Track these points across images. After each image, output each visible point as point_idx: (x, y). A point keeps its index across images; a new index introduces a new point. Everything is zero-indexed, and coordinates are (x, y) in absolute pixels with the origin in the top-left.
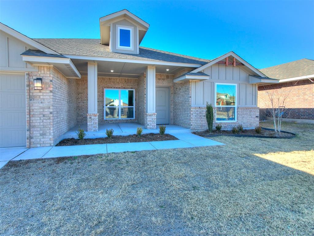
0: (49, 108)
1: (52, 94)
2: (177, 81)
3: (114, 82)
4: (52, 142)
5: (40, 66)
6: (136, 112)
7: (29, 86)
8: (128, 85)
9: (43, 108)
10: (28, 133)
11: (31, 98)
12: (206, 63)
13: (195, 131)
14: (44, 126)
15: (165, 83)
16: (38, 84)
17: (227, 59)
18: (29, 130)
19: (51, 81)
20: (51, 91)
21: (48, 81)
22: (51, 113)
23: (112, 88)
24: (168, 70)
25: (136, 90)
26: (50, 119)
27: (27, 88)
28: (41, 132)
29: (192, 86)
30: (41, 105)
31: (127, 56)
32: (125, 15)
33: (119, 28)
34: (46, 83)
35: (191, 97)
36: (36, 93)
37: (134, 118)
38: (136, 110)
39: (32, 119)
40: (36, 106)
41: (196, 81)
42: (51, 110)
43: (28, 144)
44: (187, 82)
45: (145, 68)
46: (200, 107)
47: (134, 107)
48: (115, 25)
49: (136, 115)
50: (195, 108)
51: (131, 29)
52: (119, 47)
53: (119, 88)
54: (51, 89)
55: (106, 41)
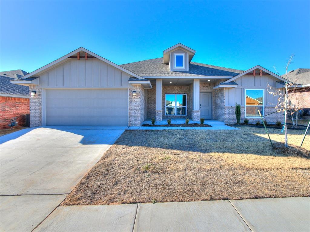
0: (139, 106)
1: (140, 99)
2: (215, 88)
3: (172, 89)
4: (140, 124)
5: (135, 85)
6: (187, 110)
7: (130, 95)
8: (182, 91)
9: (136, 106)
10: (129, 119)
11: (131, 101)
12: (239, 74)
13: (228, 123)
14: (136, 116)
15: (208, 90)
16: (134, 94)
17: (254, 71)
18: (129, 117)
19: (140, 92)
20: (140, 98)
21: (138, 92)
22: (140, 109)
23: (170, 93)
24: (209, 81)
25: (187, 95)
26: (139, 112)
27: (129, 96)
28: (135, 119)
29: (226, 92)
30: (135, 105)
31: (181, 73)
32: (180, 47)
33: (175, 55)
34: (138, 93)
35: (225, 99)
36: (133, 99)
37: (186, 115)
38: (187, 109)
39: (131, 112)
40: (133, 105)
41: (229, 88)
42: (140, 108)
43: (129, 124)
44: (223, 89)
45: (192, 81)
46: (232, 107)
47: (186, 107)
48: (173, 53)
49: (187, 112)
50: (228, 107)
51: (183, 55)
52: (175, 67)
53: (176, 93)
54: (140, 96)
55: (167, 62)
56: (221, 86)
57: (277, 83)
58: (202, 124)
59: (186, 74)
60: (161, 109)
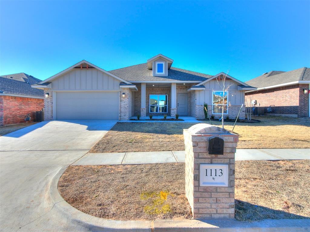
0: (127, 105)
1: (128, 99)
2: (189, 90)
3: (155, 91)
4: (128, 118)
5: (124, 89)
6: (168, 109)
7: (120, 96)
8: (164, 92)
9: (125, 105)
10: (119, 114)
11: (121, 101)
12: (208, 79)
13: (198, 118)
14: (125, 112)
15: (185, 91)
16: (124, 96)
17: (219, 77)
18: (120, 113)
19: (128, 94)
20: (128, 98)
21: (127, 94)
22: (128, 107)
23: (154, 94)
24: (184, 84)
25: (168, 95)
26: (127, 109)
27: (119, 97)
28: (124, 114)
29: (197, 93)
30: (124, 103)
31: (161, 78)
32: (160, 56)
33: (157, 63)
34: (126, 95)
35: (196, 99)
36: (123, 99)
37: (167, 112)
38: (168, 108)
39: (121, 109)
40: (123, 104)
41: (199, 91)
42: (128, 106)
43: (119, 119)
44: (194, 91)
45: (171, 84)
46: (201, 105)
47: (167, 105)
48: (155, 62)
49: (168, 110)
50: (199, 106)
51: (163, 63)
52: (157, 73)
53: (158, 94)
54: (128, 97)
55: (151, 68)
56: (192, 89)
57: (238, 86)
58: (177, 119)
59: (165, 79)
60: (145, 108)
